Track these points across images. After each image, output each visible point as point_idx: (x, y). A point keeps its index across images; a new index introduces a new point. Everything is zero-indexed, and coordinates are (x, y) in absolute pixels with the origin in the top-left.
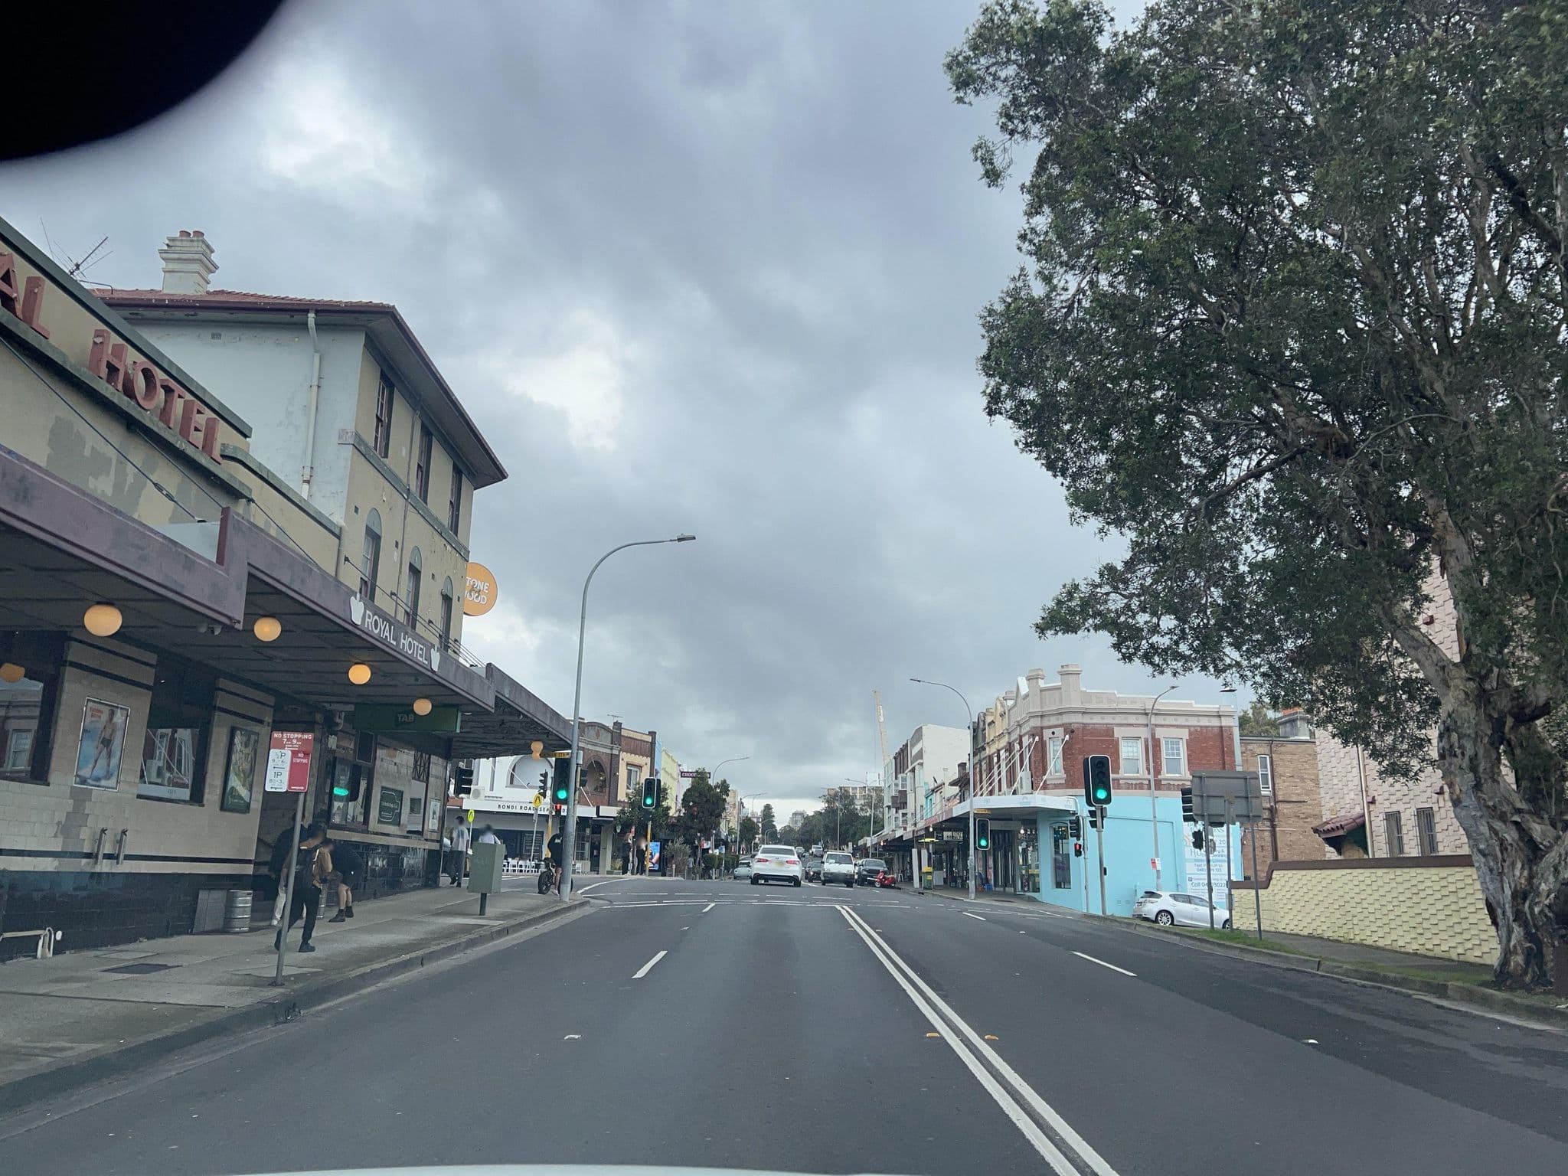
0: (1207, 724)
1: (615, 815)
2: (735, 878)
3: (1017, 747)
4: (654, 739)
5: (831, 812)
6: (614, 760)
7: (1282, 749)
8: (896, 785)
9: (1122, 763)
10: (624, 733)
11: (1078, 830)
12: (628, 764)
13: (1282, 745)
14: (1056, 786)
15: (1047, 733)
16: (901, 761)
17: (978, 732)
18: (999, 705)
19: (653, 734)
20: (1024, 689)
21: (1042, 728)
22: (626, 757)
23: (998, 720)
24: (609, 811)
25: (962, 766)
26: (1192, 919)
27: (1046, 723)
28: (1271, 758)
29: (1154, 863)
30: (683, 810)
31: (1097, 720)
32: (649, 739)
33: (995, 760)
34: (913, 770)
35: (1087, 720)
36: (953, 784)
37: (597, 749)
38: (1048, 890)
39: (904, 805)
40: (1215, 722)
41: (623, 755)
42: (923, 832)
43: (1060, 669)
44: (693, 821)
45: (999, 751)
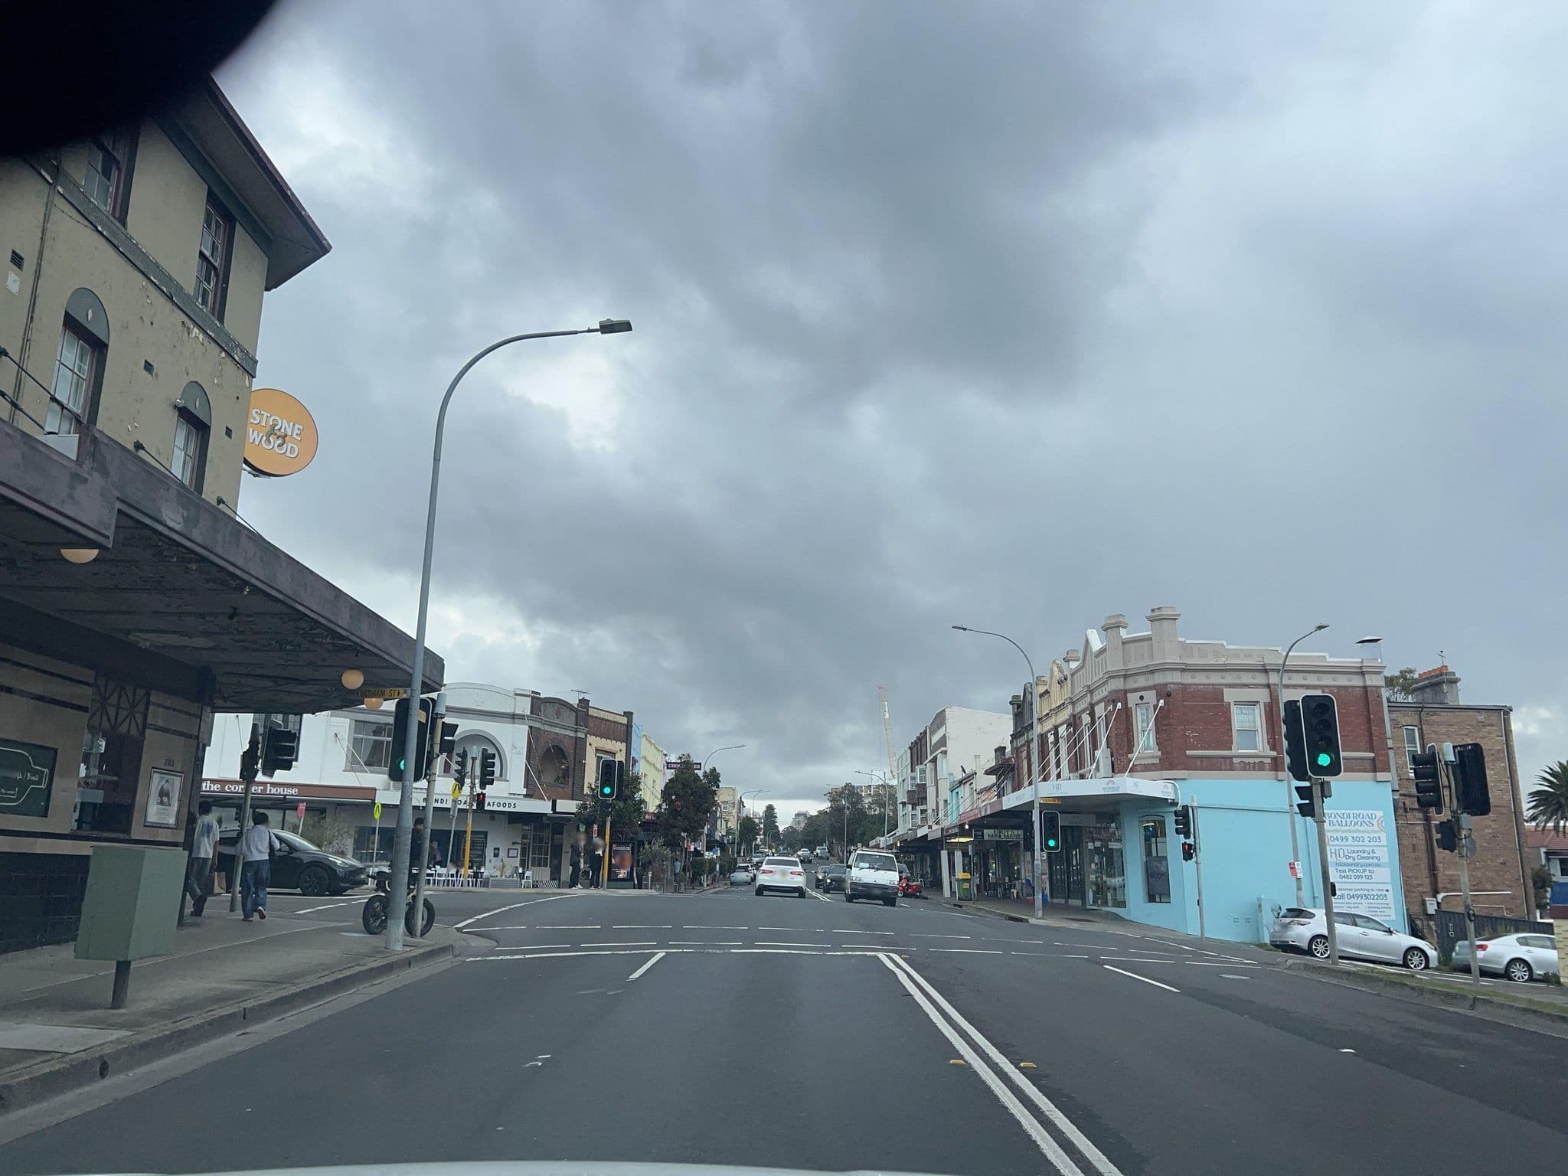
0: (1347, 683)
1: (574, 810)
2: (732, 884)
3: (1086, 719)
4: (630, 720)
5: (837, 810)
6: (580, 745)
7: (1434, 717)
8: (914, 778)
9: (1235, 734)
10: (592, 712)
11: (1187, 824)
12: (596, 750)
13: (1435, 713)
14: (1147, 768)
15: (1133, 699)
16: (919, 751)
17: (1021, 708)
18: (1055, 669)
19: (629, 715)
20: (1096, 644)
21: (1126, 692)
22: (594, 742)
23: (1055, 689)
24: (568, 806)
25: (1000, 750)
26: (1359, 948)
27: (1131, 684)
28: (1421, 730)
29: (1293, 868)
30: (664, 806)
31: (1200, 679)
32: (624, 720)
33: (1051, 739)
34: (934, 760)
35: (1187, 679)
36: (989, 772)
37: (557, 730)
38: (1137, 905)
39: (923, 800)
40: (1357, 681)
41: (591, 739)
42: (956, 830)
43: (1149, 614)
44: (675, 817)
45: (1056, 728)
